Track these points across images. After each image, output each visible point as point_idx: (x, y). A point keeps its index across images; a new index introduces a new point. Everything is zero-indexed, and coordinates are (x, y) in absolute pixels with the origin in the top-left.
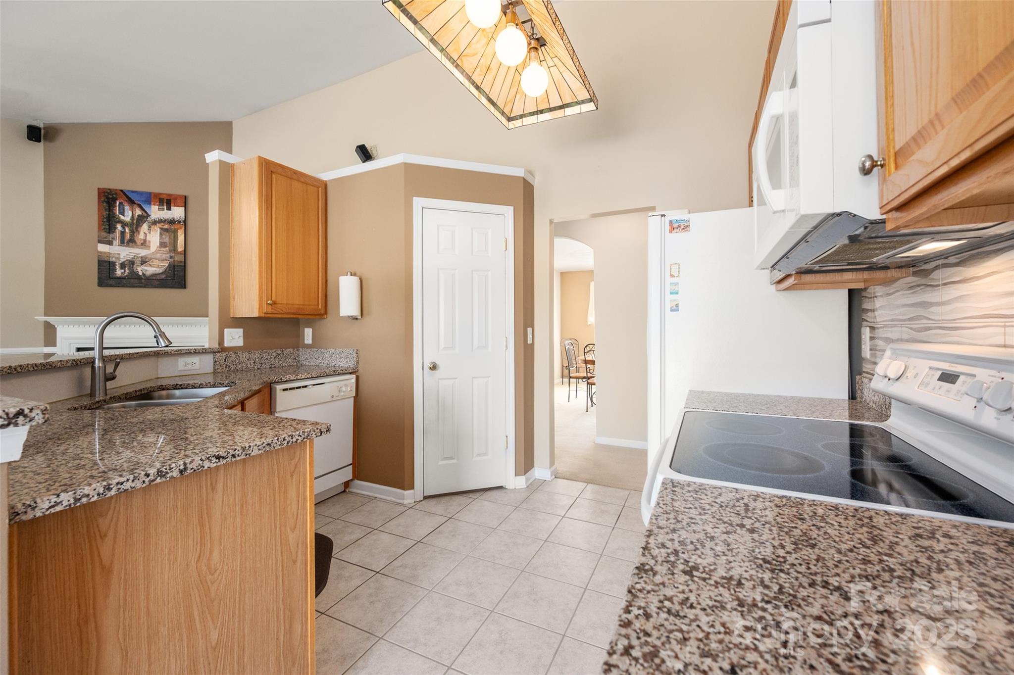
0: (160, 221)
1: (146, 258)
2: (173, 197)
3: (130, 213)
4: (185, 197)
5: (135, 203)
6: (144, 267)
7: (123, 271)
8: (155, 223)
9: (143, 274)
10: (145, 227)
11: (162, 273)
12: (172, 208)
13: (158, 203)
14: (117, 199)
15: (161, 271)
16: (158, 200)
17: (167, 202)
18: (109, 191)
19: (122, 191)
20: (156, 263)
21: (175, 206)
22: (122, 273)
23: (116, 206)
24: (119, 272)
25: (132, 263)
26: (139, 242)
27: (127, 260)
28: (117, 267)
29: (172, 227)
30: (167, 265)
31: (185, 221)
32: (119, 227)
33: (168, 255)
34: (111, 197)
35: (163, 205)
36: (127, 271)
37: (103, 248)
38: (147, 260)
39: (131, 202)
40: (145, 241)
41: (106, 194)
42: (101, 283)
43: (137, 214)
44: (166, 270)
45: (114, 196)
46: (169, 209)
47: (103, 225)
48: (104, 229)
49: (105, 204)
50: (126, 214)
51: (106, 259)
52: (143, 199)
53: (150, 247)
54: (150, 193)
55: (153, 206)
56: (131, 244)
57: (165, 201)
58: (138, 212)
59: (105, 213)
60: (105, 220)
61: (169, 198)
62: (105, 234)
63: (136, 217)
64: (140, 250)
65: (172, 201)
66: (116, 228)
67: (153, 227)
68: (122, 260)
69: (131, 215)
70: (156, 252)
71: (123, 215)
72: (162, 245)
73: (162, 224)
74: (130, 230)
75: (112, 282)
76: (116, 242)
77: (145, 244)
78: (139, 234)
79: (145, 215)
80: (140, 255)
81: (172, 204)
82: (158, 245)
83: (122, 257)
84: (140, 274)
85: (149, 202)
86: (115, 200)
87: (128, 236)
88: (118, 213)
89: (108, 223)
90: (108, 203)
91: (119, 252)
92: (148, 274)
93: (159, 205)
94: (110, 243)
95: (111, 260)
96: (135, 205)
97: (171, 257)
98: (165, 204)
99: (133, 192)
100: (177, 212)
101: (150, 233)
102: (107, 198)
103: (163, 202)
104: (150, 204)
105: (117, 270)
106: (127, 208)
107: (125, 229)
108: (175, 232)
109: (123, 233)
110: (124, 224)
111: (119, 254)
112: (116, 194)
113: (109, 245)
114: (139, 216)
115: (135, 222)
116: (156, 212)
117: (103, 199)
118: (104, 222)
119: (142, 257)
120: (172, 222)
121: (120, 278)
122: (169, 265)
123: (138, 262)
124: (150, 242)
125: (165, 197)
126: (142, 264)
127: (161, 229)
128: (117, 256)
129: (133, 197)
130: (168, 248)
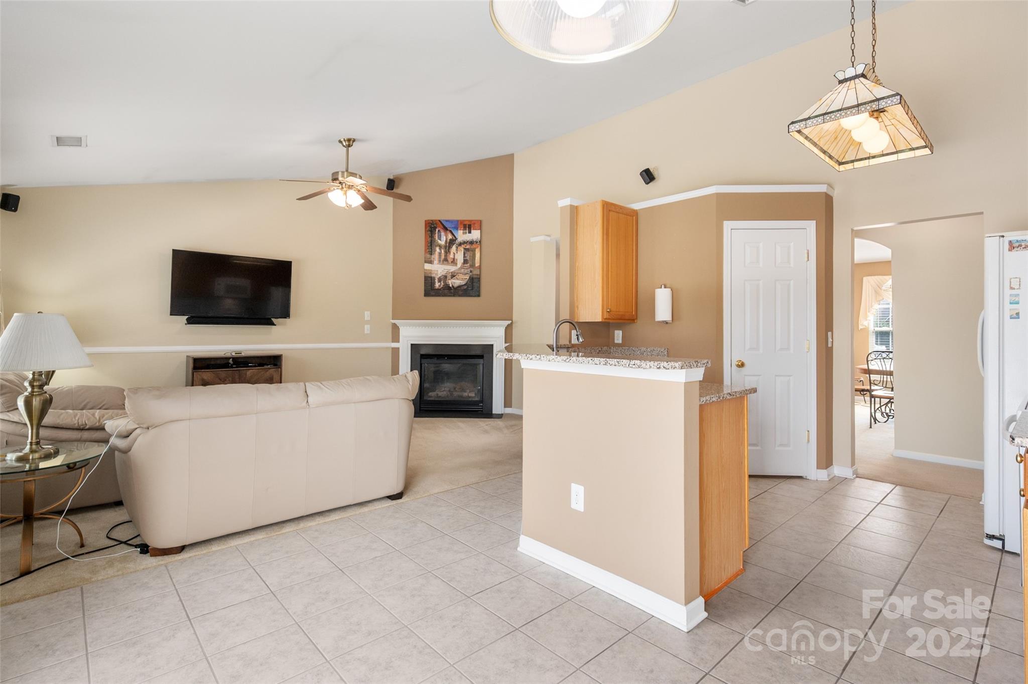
0: (465, 243)
1: (455, 273)
2: (473, 222)
3: (445, 237)
4: (481, 221)
5: (448, 230)
6: (453, 281)
7: (439, 284)
8: (460, 244)
9: (452, 286)
10: (454, 248)
11: (465, 285)
12: (472, 231)
13: (462, 229)
14: (436, 228)
15: (464, 283)
16: (462, 226)
17: (468, 226)
18: (431, 222)
19: (439, 221)
20: (461, 276)
21: (474, 229)
22: (439, 286)
23: (436, 234)
24: (437, 285)
25: (446, 277)
26: (450, 260)
27: (443, 275)
28: (436, 281)
29: (472, 247)
30: (468, 278)
31: (480, 242)
32: (438, 249)
33: (469, 270)
34: (433, 226)
35: (466, 229)
36: (442, 284)
37: (427, 266)
38: (455, 274)
39: (446, 229)
40: (454, 259)
41: (430, 224)
42: (427, 294)
43: (449, 238)
44: (467, 282)
45: (435, 225)
46: (470, 232)
47: (428, 249)
48: (428, 252)
49: (429, 232)
50: (442, 239)
51: (430, 275)
52: (453, 226)
53: (457, 264)
54: (458, 221)
55: (459, 231)
56: (445, 262)
57: (467, 226)
58: (450, 237)
59: (429, 239)
60: (429, 245)
61: (469, 223)
62: (428, 256)
63: (448, 241)
64: (451, 267)
65: (472, 225)
66: (435, 250)
67: (459, 248)
68: (439, 276)
69: (445, 240)
70: (461, 268)
71: (440, 240)
72: (465, 262)
73: (466, 245)
74: (444, 251)
75: (432, 293)
76: (436, 262)
77: (454, 262)
78: (450, 253)
79: (454, 238)
80: (451, 271)
81: (472, 228)
82: (463, 262)
83: (439, 273)
84: (451, 286)
85: (457, 228)
86: (435, 228)
87: (443, 257)
88: (437, 239)
89: (430, 246)
90: (431, 231)
91: (438, 269)
92: (456, 285)
93: (463, 230)
94: (431, 262)
95: (432, 276)
96: (448, 232)
97: (471, 272)
98: (467, 229)
99: (447, 221)
100: (475, 235)
101: (457, 253)
102: (431, 228)
103: (466, 227)
104: (457, 229)
105: (436, 284)
106: (443, 234)
107: (441, 252)
108: (474, 251)
109: (440, 254)
110: (440, 247)
111: (437, 271)
112: (436, 224)
113: (431, 264)
114: (450, 240)
115: (447, 245)
116: (461, 236)
117: (428, 229)
118: (428, 246)
119: (452, 273)
120: (472, 243)
121: (438, 289)
122: (470, 277)
123: (449, 276)
124: (457, 259)
125: (467, 223)
126: (452, 278)
127: (465, 249)
128: (436, 272)
129: (447, 225)
130: (469, 264)
